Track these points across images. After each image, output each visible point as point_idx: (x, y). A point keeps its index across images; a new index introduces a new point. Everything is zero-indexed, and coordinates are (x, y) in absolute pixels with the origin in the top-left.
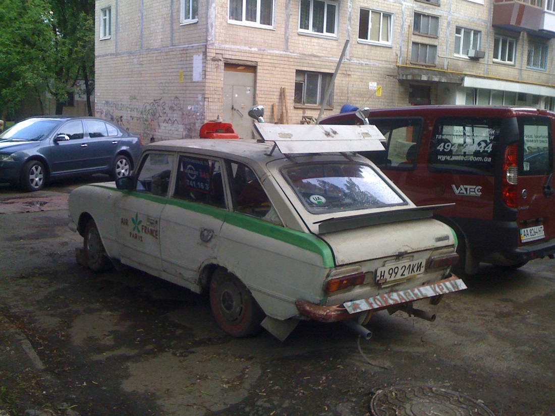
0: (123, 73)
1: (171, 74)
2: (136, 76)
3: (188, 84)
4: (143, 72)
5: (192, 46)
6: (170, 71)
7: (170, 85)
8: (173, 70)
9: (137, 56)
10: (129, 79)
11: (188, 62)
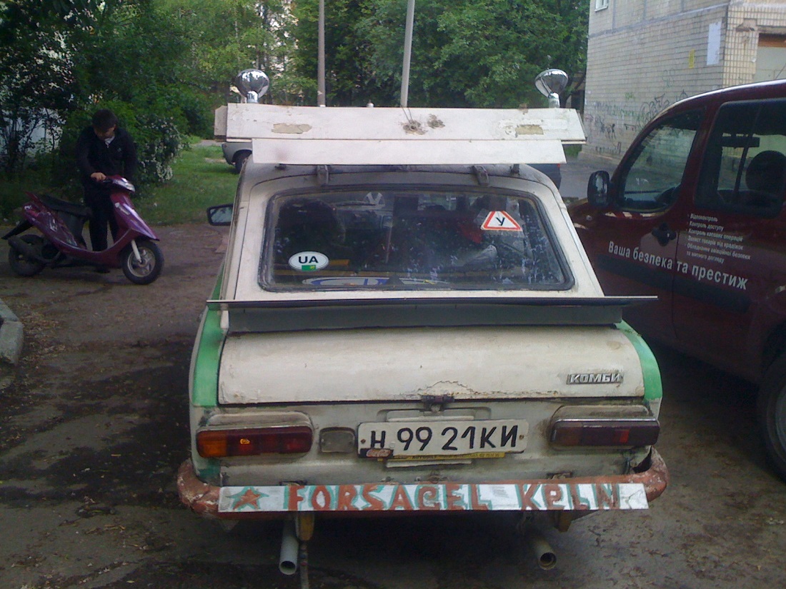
0: (620, 59)
1: (678, 56)
2: (635, 61)
3: (700, 71)
4: (644, 56)
5: (709, 10)
6: (677, 51)
7: (677, 72)
8: (681, 50)
9: (638, 32)
10: (626, 67)
11: (701, 36)
